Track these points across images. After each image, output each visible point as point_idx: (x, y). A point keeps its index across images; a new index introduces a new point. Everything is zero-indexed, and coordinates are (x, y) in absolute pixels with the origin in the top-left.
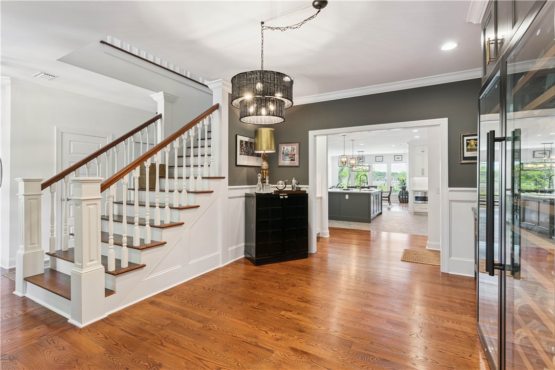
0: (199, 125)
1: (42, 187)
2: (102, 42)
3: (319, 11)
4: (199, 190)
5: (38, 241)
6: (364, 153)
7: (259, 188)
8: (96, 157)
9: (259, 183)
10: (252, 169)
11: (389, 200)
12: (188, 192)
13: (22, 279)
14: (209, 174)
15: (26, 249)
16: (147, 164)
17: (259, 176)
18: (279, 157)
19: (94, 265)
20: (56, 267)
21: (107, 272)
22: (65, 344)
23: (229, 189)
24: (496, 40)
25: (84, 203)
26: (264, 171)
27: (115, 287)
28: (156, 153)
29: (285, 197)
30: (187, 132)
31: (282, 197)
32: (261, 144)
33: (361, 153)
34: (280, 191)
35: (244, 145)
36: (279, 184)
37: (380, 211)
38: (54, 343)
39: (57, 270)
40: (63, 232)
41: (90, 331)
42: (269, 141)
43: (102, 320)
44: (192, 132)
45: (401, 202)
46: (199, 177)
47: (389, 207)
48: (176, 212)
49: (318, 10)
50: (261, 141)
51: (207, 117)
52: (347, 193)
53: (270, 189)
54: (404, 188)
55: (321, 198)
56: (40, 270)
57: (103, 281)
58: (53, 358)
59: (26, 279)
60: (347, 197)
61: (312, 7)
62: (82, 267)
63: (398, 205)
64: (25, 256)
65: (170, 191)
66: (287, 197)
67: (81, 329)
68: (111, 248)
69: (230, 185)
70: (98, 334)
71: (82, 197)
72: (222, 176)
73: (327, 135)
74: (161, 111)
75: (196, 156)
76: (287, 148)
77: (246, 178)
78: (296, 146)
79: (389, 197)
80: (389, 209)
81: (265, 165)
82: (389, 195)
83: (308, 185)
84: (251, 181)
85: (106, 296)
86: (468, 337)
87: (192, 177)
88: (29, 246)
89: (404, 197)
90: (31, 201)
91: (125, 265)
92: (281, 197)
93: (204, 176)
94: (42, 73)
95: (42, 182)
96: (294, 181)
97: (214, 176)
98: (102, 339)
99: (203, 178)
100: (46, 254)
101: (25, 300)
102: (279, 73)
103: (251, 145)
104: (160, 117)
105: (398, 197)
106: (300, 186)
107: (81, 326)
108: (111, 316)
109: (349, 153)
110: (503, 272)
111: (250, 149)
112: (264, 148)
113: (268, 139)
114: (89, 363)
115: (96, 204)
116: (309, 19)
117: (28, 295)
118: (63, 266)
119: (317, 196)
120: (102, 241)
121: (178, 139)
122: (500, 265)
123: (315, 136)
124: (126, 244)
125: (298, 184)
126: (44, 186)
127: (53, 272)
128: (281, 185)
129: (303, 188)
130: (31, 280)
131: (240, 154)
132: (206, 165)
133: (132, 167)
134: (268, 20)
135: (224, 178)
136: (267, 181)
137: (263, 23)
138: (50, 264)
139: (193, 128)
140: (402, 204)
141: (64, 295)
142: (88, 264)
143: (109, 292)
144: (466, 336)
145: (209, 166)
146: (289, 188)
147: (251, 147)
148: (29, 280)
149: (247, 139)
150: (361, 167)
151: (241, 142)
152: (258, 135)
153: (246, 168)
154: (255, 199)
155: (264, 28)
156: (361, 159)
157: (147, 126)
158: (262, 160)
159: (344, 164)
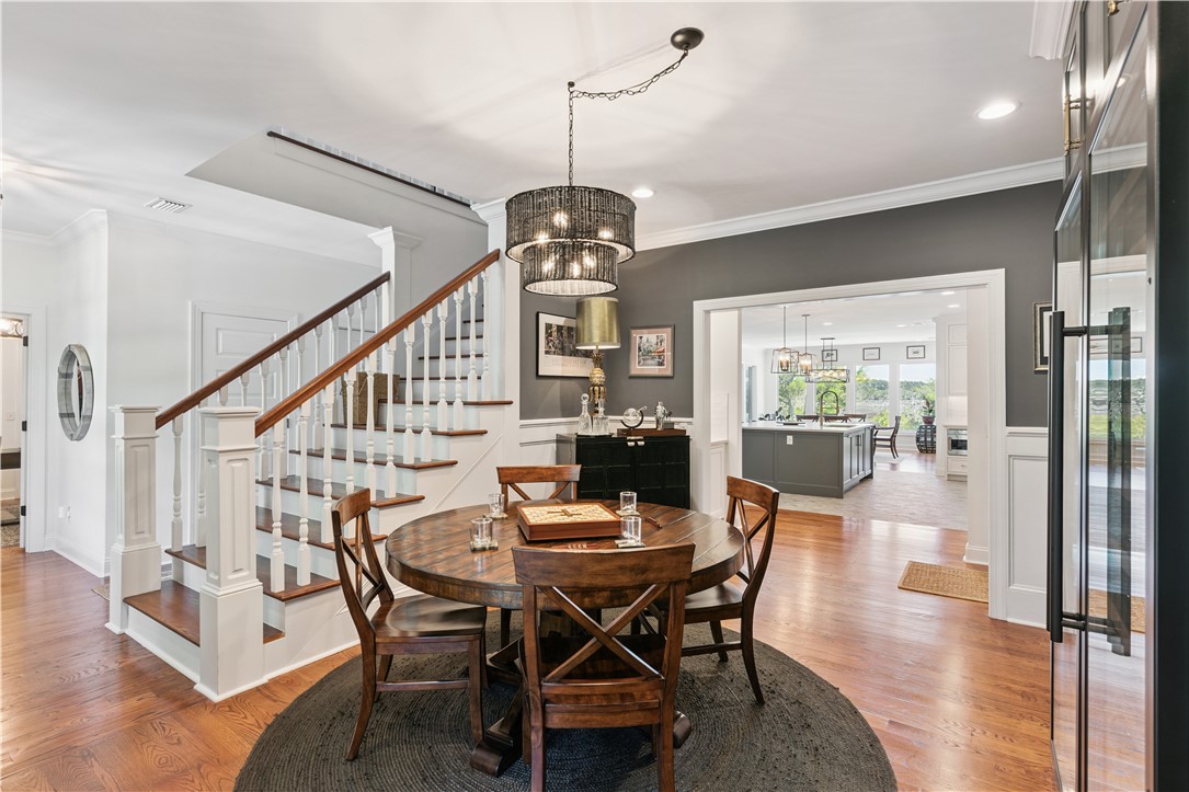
0: (458, 296)
1: (157, 422)
2: (271, 134)
3: (685, 55)
4: (458, 428)
5: (150, 527)
6: (835, 342)
7: (583, 424)
8: (261, 361)
9: (585, 413)
10: (573, 382)
11: (893, 447)
12: (435, 433)
13: (120, 600)
14: (479, 396)
15: (127, 542)
16: (351, 376)
17: (585, 398)
18: (632, 356)
19: (243, 579)
20: (182, 579)
21: (267, 592)
22: (183, 732)
23: (522, 426)
24: (1083, 99)
25: (223, 459)
26: (596, 388)
27: (282, 623)
28: (368, 356)
29: (639, 443)
30: (431, 311)
31: (633, 444)
32: (590, 332)
33: (828, 343)
34: (631, 431)
35: (555, 334)
36: (628, 415)
37: (868, 472)
38: (164, 729)
39: (185, 584)
40: (197, 510)
41: (231, 710)
42: (607, 325)
43: (258, 689)
44: (442, 309)
45: (921, 451)
46: (458, 402)
47: (894, 461)
48: (408, 474)
49: (682, 52)
50: (590, 325)
51: (475, 279)
52: (790, 433)
53: (610, 427)
54: (929, 421)
55: (726, 443)
56: (153, 585)
57: (260, 610)
58: (157, 759)
59: (127, 601)
60: (790, 440)
61: (672, 46)
62: (218, 583)
63: (915, 457)
64: (125, 557)
65: (396, 430)
66: (643, 443)
67: (215, 705)
68: (277, 547)
69: (522, 417)
70: (245, 717)
71: (217, 445)
72: (507, 399)
73: (739, 308)
74: (388, 265)
75: (450, 357)
76: (647, 338)
77: (558, 402)
78: (666, 334)
79: (892, 440)
80: (894, 466)
81: (598, 375)
82: (893, 436)
83: (692, 417)
84: (570, 409)
85: (265, 642)
86: (1027, 772)
87: (442, 402)
88: (134, 537)
89: (929, 439)
90: (137, 449)
91: (304, 580)
92: (629, 444)
93: (469, 400)
94: (161, 199)
95: (157, 414)
96: (660, 409)
97: (488, 400)
98: (253, 728)
99: (465, 404)
100: (166, 551)
101: (124, 642)
102: (602, 190)
103: (569, 333)
104: (386, 277)
105: (915, 439)
106: (673, 419)
107: (216, 698)
108: (275, 681)
109: (795, 342)
110: (1083, 633)
111: (567, 341)
112: (596, 339)
113: (604, 322)
114: (220, 774)
115: (246, 459)
116: (665, 72)
117: (130, 632)
118: (194, 577)
119: (712, 441)
120: (257, 528)
121: (412, 326)
122: (1079, 617)
123: (708, 312)
124: (307, 539)
125: (670, 415)
126: (161, 421)
127: (178, 587)
128: (631, 418)
129: (680, 423)
130: (136, 604)
131: (547, 352)
132: (472, 375)
133: (320, 384)
134: (582, 78)
135: (511, 403)
136: (601, 409)
137: (571, 84)
138: (172, 571)
139: (445, 301)
140: (924, 456)
141: (189, 635)
142: (231, 577)
143: (271, 634)
144: (1023, 771)
145: (479, 378)
146: (649, 423)
147: (570, 336)
148: (132, 602)
149: (560, 321)
150: (827, 374)
151: (549, 326)
152: (583, 313)
153: (558, 382)
154: (574, 447)
155: (575, 94)
156: (829, 354)
157: (360, 297)
158: (593, 364)
159: (785, 367)
